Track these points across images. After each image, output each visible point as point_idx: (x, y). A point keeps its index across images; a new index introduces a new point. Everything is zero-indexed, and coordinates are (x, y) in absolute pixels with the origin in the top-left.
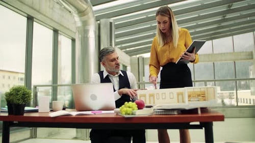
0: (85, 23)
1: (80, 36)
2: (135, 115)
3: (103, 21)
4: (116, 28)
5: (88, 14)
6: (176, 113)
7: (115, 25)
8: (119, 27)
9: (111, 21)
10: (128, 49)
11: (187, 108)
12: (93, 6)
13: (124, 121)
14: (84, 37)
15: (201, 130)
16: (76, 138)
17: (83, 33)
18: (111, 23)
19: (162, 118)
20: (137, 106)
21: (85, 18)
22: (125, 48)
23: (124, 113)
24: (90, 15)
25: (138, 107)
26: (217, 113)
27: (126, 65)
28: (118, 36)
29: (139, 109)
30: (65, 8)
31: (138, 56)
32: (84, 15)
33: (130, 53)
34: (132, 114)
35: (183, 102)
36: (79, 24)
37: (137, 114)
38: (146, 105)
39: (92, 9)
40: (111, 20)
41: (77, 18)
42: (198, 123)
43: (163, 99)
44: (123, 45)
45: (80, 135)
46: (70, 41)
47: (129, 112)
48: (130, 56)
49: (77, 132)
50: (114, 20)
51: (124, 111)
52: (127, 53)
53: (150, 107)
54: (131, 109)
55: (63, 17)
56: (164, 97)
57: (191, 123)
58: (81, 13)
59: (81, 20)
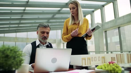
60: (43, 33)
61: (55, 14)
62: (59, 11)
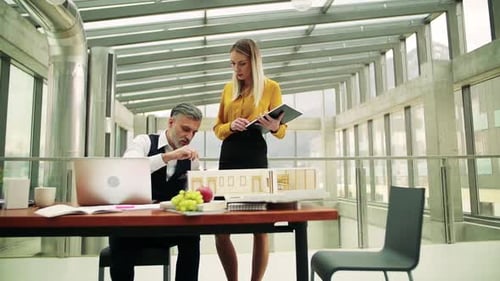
0: (67, 51)
1: (57, 74)
2: (201, 211)
3: (96, 50)
4: (118, 65)
5: (74, 35)
6: (264, 208)
7: (118, 60)
8: (123, 63)
9: (111, 53)
10: (131, 102)
11: (274, 201)
12: (85, 21)
13: (185, 223)
14: (65, 76)
15: (290, 233)
16: (40, 255)
17: (63, 68)
18: (110, 56)
19: (244, 215)
20: (201, 197)
21: (68, 41)
22: (127, 99)
23: (183, 209)
24: (79, 36)
25: (203, 198)
26: (311, 207)
27: (126, 128)
28: (121, 78)
29: (205, 202)
30: (30, 19)
31: (147, 114)
32: (68, 36)
33: (133, 109)
34: (197, 211)
35: (261, 190)
36: (57, 51)
37: (204, 210)
38: (214, 195)
39: (82, 27)
40: (112, 50)
41: (52, 41)
42: (286, 224)
43: (229, 185)
44: (124, 95)
45: (49, 248)
46: (32, 80)
47: (191, 208)
48: (134, 113)
49: (43, 243)
50: (116, 50)
51: (183, 206)
52: (129, 107)
53: (222, 198)
54: (194, 202)
55: (23, 33)
56: (231, 183)
57: (277, 224)
58: (62, 31)
59: (61, 45)
60: (187, 129)
61: (297, 43)
62: (308, 32)
